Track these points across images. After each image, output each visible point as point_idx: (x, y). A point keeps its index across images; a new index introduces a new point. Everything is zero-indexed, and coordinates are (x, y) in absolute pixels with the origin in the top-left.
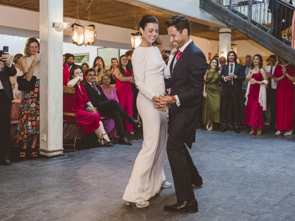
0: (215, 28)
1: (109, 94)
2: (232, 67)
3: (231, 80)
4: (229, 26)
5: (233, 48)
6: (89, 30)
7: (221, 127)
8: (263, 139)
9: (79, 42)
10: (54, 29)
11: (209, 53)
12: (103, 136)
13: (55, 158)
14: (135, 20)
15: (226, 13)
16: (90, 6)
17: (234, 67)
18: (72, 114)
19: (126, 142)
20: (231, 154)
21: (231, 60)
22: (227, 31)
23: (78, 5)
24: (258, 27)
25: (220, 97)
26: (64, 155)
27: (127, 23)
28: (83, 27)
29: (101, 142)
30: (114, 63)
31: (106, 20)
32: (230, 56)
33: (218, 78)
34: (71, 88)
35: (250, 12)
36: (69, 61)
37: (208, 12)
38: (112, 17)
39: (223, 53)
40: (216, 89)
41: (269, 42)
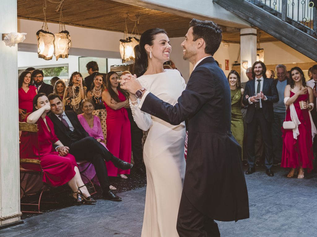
0: (234, 29)
1: (92, 127)
2: (259, 84)
3: (259, 101)
4: (253, 26)
5: (259, 54)
6: (61, 37)
7: (246, 164)
8: (307, 185)
9: (47, 55)
10: (4, 43)
11: (226, 60)
12: (80, 189)
13: (9, 229)
14: (125, 21)
15: (251, 9)
16: (61, 5)
17: (262, 83)
18: (35, 161)
19: (113, 197)
20: (264, 217)
21: (258, 74)
22: (251, 33)
23: (45, 5)
24: (294, 26)
25: (243, 125)
26: (22, 223)
27: (115, 25)
28: (53, 34)
29: (78, 198)
30: (99, 81)
31: (86, 22)
32: (256, 67)
33: (239, 98)
34: (32, 124)
35: (285, 6)
36: (36, 80)
37: (225, 8)
38: (94, 18)
39: (247, 63)
40: (237, 114)
41: (313, 49)
